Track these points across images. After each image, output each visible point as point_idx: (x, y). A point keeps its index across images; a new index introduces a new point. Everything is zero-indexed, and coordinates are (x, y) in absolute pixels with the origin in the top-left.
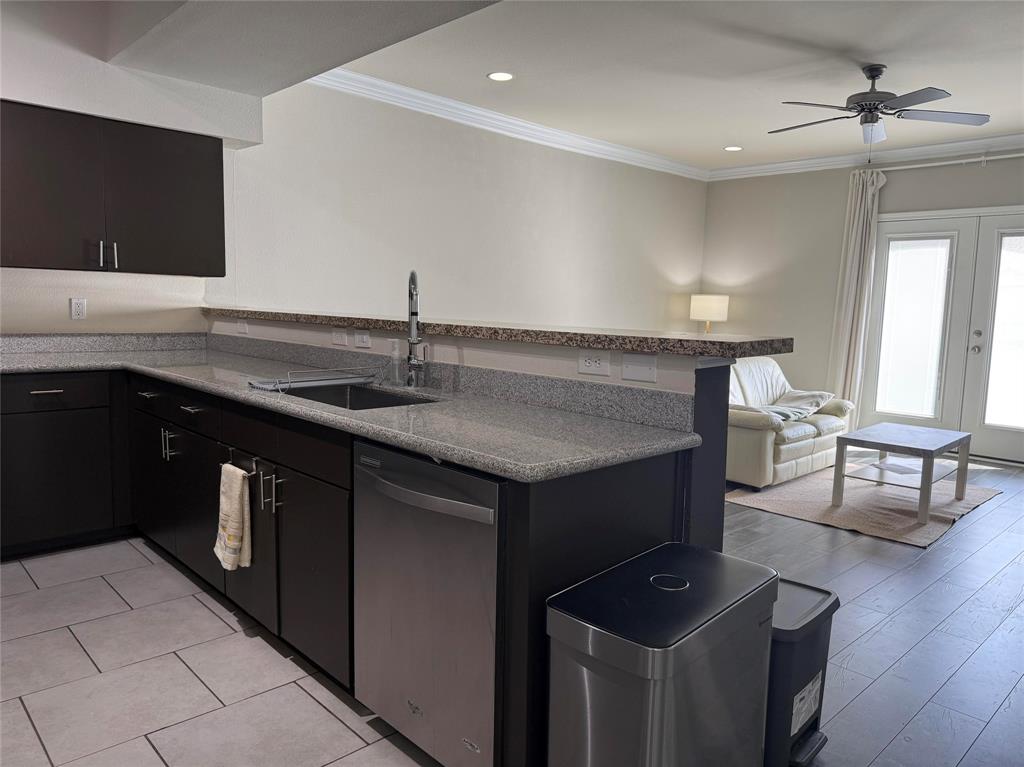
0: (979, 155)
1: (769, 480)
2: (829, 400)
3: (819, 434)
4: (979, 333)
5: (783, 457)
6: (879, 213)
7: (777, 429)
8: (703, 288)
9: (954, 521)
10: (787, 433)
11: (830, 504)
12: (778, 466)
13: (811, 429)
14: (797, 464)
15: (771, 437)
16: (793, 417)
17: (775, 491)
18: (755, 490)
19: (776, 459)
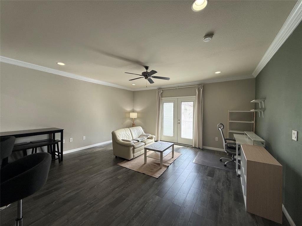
0: (177, 87)
1: (132, 157)
2: (150, 136)
3: (146, 145)
4: (179, 120)
5: (135, 152)
6: (162, 97)
7: (133, 146)
8: (133, 111)
9: (168, 166)
10: (136, 146)
11: (144, 163)
12: (134, 154)
13: (144, 143)
14: (140, 152)
15: (131, 148)
16: (140, 141)
17: (134, 160)
18: (128, 160)
19: (133, 152)
